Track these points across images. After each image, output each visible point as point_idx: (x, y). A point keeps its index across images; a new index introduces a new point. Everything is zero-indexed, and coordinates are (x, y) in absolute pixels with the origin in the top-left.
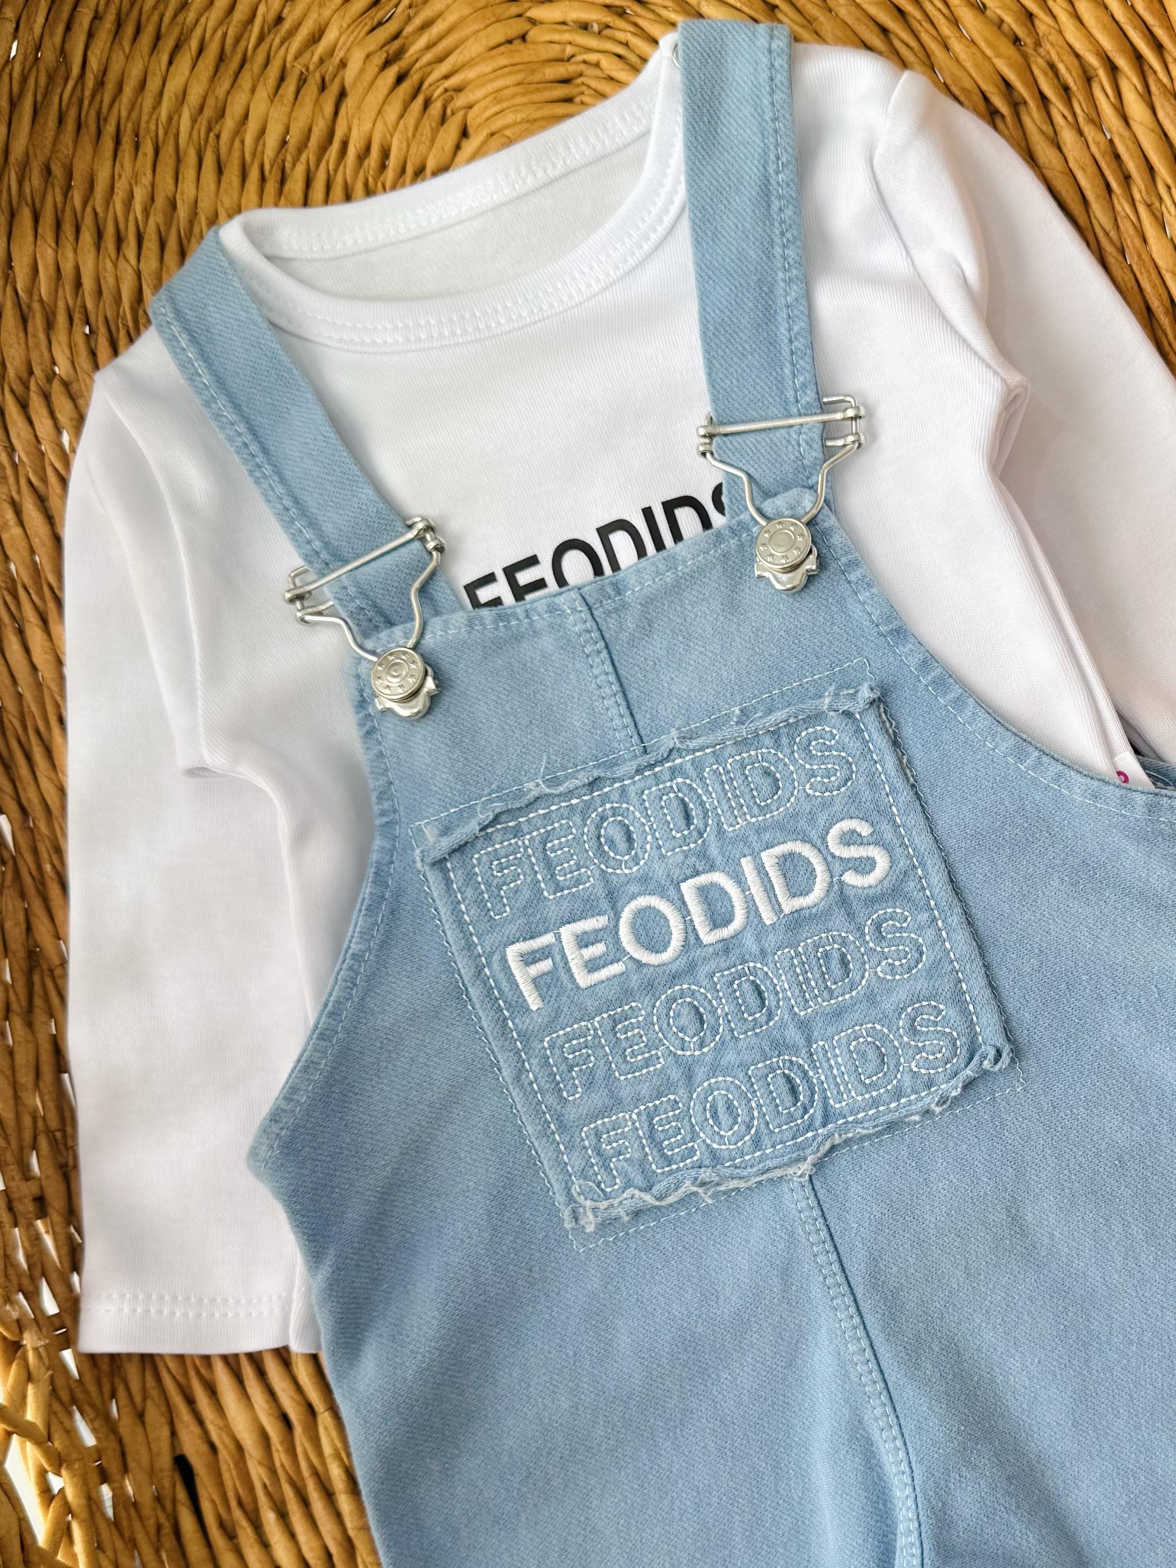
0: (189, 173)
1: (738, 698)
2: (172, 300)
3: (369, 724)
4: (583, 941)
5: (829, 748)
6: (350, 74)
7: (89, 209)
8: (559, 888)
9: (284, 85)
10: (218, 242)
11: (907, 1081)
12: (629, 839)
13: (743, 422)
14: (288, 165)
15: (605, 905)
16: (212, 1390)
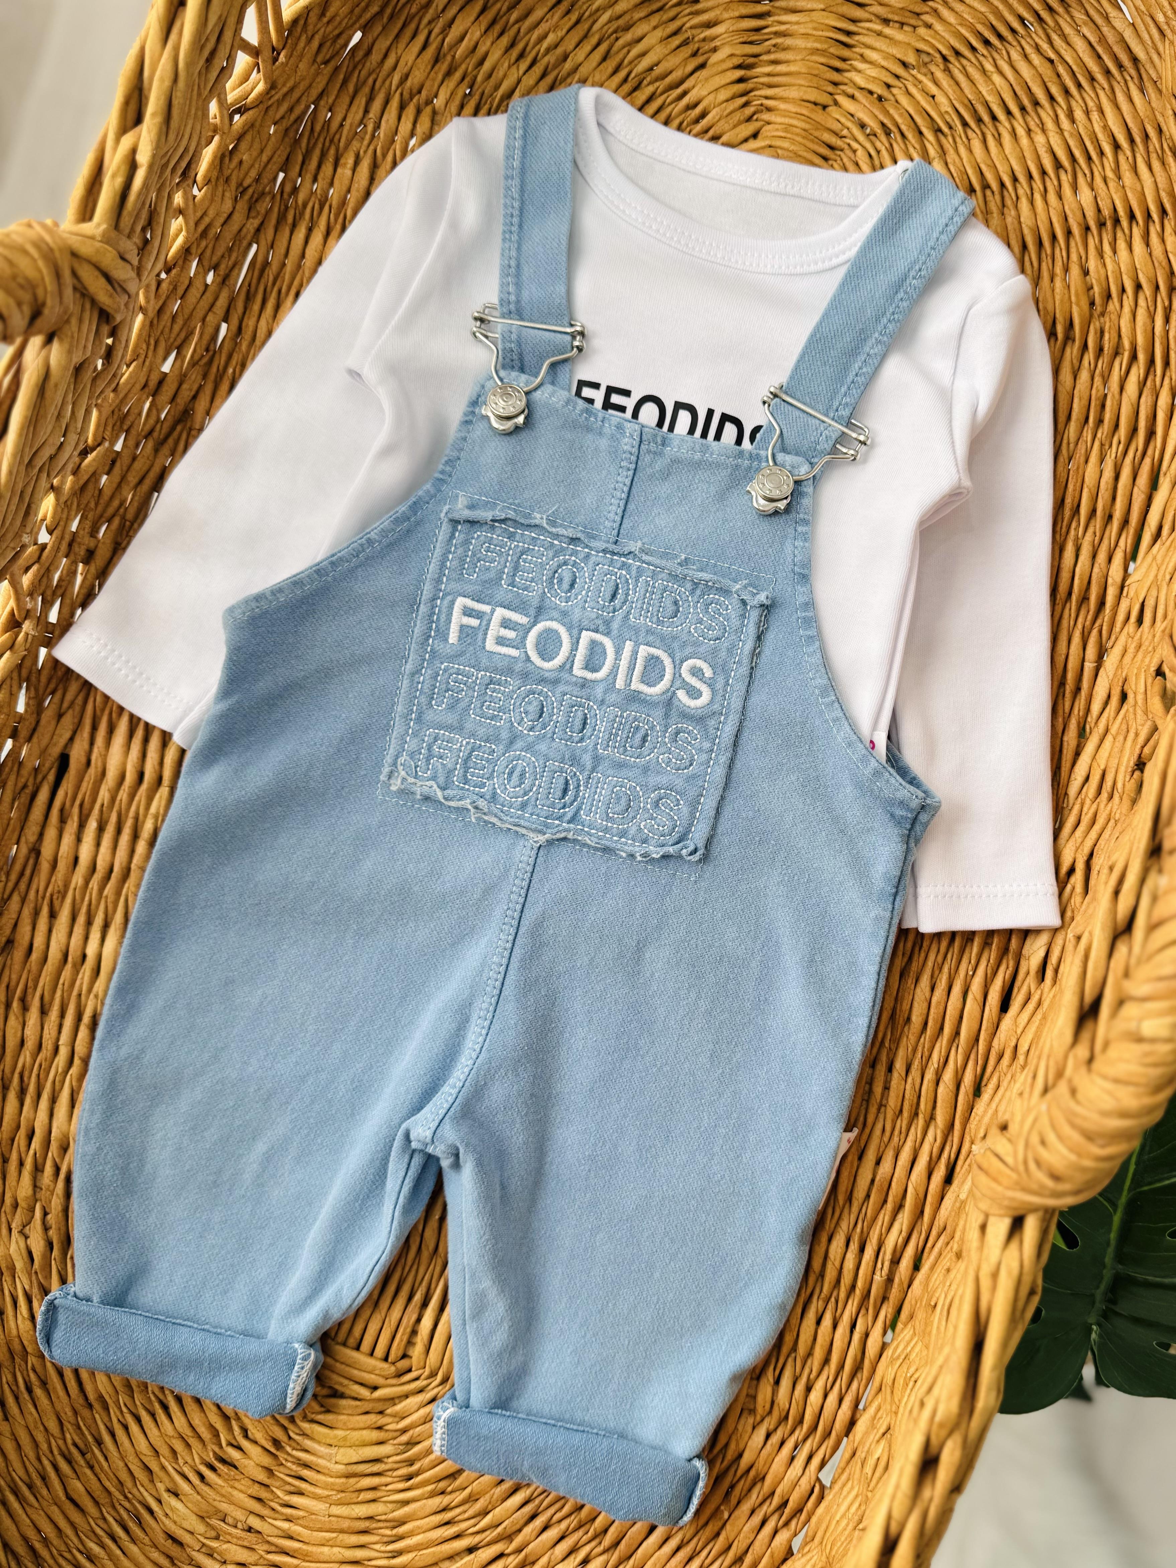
0: (587, 47)
1: (689, 550)
2: (528, 107)
3: (470, 417)
4: (506, 624)
5: (720, 614)
6: (715, 58)
7: (517, 26)
8: (512, 584)
9: (674, 38)
10: (577, 94)
11: (633, 831)
12: (572, 585)
13: (798, 400)
14: (645, 82)
15: (532, 612)
16: (111, 730)
